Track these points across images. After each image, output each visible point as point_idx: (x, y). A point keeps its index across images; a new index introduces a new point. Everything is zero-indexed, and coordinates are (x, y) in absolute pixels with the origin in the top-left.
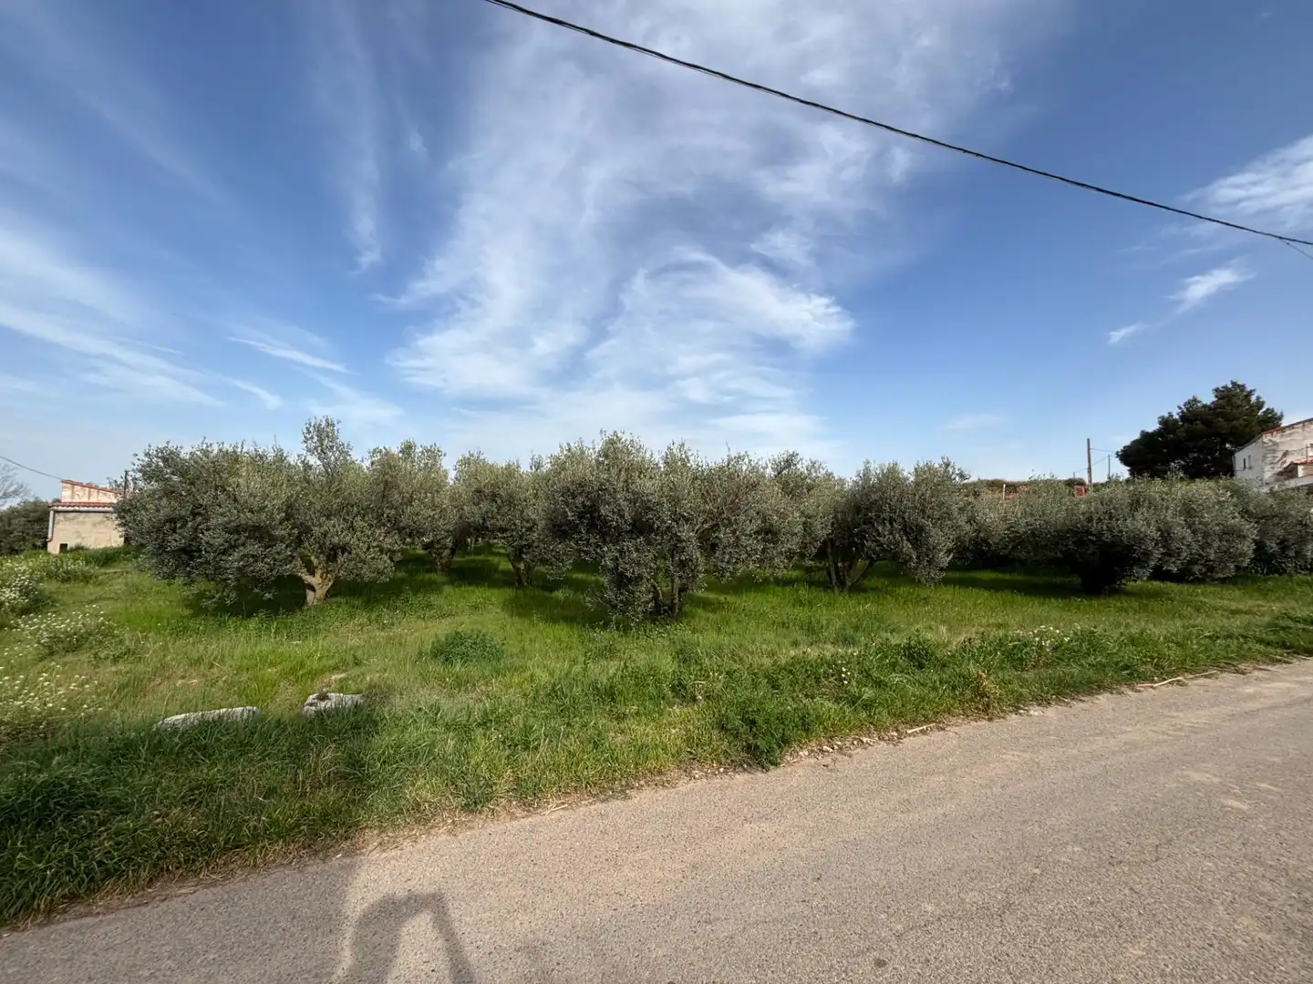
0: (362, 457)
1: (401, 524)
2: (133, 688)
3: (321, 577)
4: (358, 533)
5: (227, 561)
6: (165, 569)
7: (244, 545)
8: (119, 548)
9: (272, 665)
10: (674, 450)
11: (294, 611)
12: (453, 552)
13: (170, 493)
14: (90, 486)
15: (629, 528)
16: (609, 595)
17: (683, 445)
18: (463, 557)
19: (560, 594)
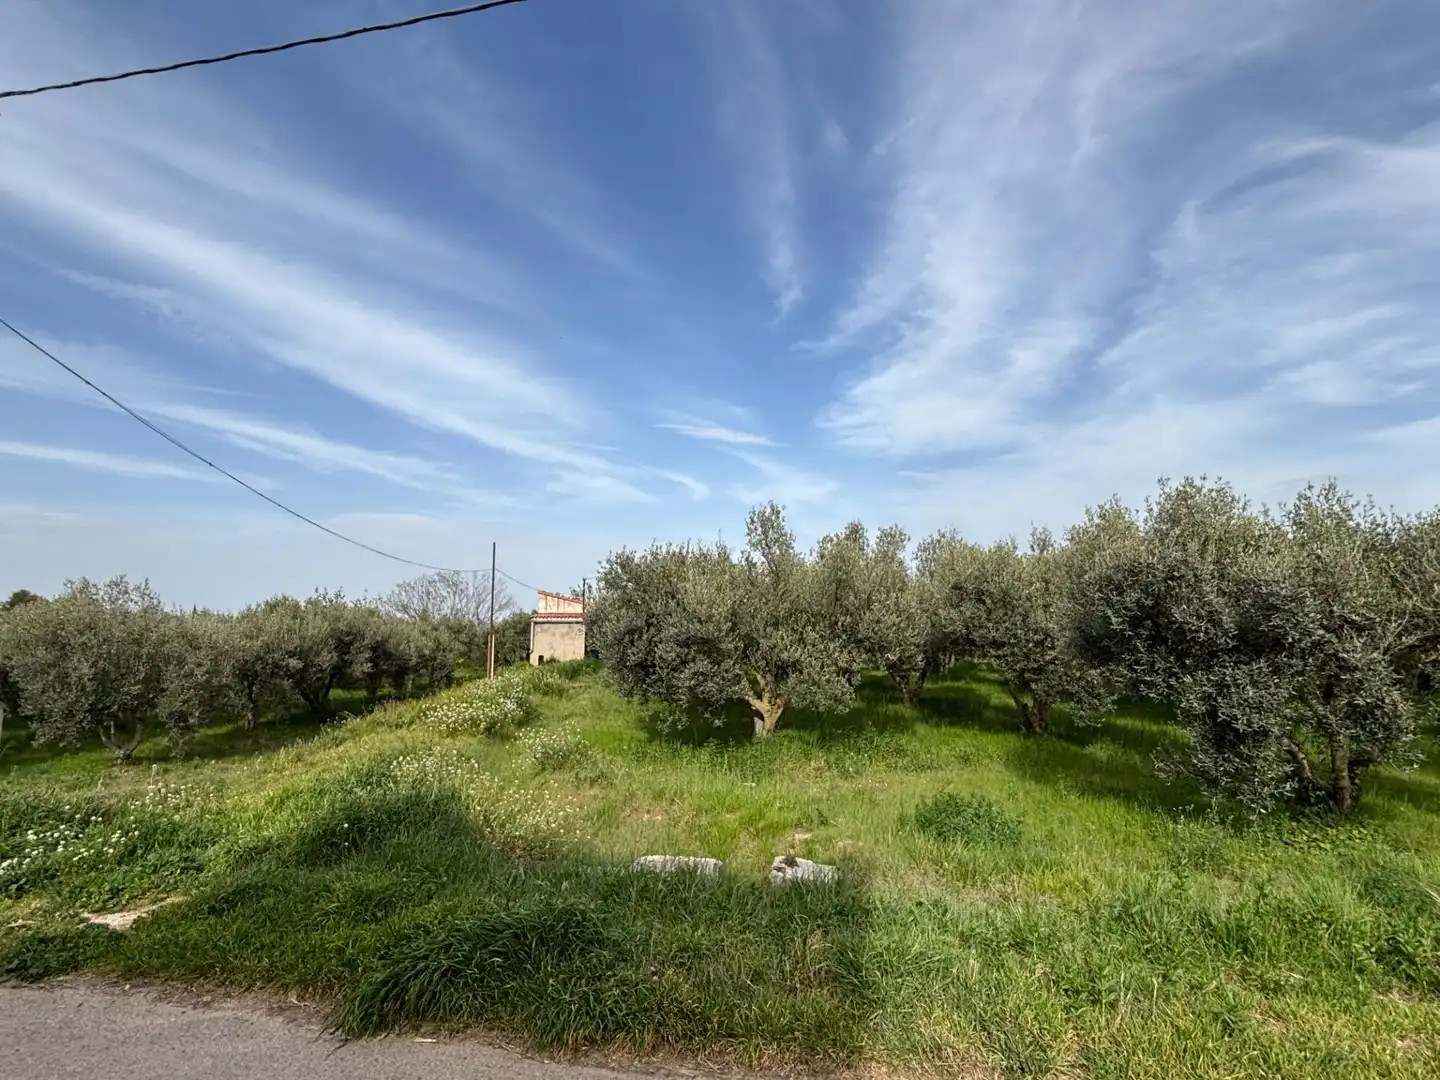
0: (806, 548)
1: (860, 636)
2: (607, 817)
3: (770, 702)
4: (810, 647)
5: (679, 679)
6: (625, 685)
7: (693, 660)
8: (582, 661)
9: (731, 810)
10: (1314, 500)
11: (743, 745)
12: (923, 677)
13: (627, 602)
14: (558, 596)
15: (1231, 644)
16: (1203, 760)
17: (1332, 487)
18: (936, 682)
19: (1100, 751)
